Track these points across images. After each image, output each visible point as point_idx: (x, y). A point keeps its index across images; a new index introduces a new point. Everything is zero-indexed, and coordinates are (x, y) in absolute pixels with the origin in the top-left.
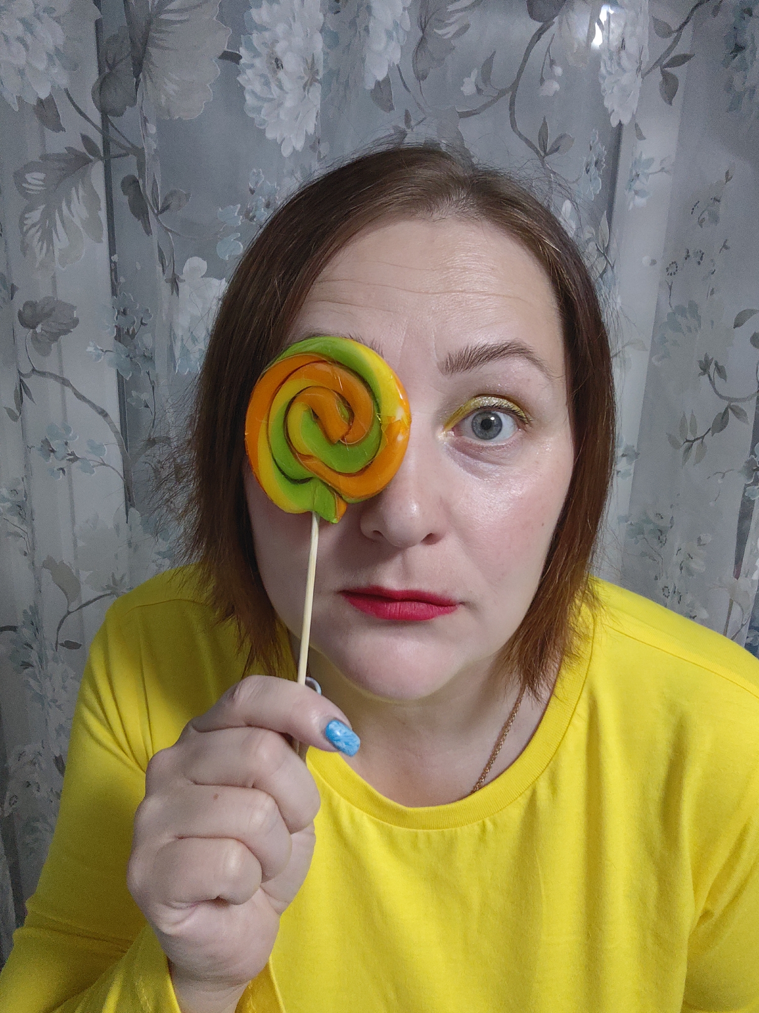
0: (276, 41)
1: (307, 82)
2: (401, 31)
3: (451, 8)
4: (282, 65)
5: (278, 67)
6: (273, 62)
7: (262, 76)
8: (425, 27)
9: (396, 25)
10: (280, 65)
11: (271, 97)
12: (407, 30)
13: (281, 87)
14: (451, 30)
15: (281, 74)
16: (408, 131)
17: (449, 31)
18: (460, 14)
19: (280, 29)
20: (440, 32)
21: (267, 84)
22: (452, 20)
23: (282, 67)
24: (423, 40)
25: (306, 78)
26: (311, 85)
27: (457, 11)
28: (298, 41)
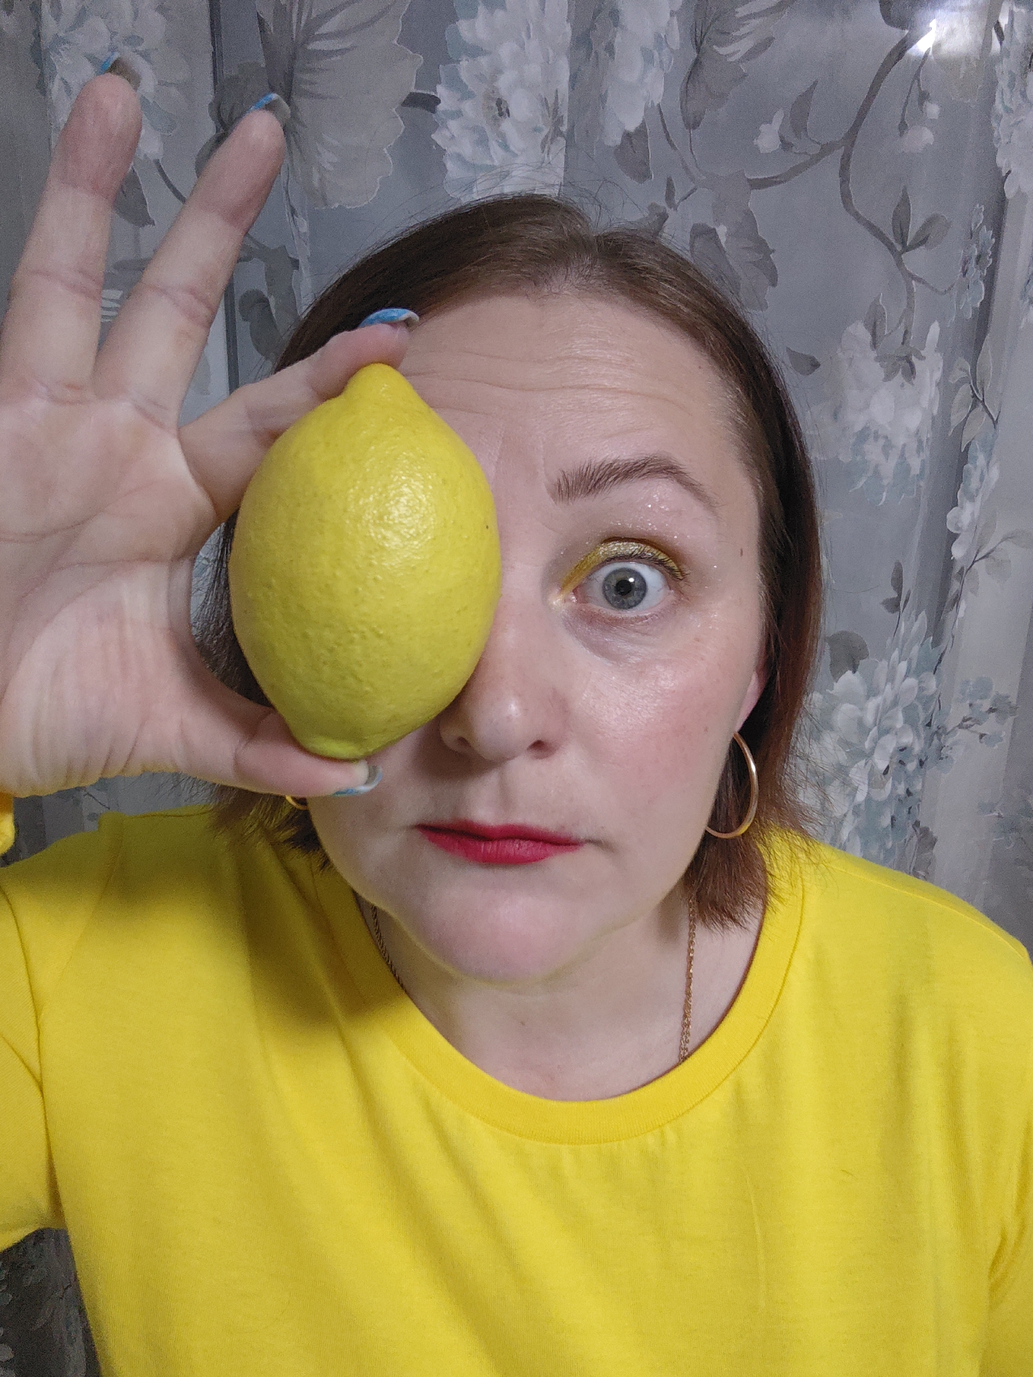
0: (497, 71)
1: (547, 136)
2: (666, 50)
3: (742, 11)
4: (508, 111)
5: (501, 114)
6: (494, 105)
7: (475, 129)
8: (701, 43)
9: (660, 41)
10: (504, 110)
11: (488, 162)
12: (674, 48)
13: (505, 146)
14: (743, 46)
15: (506, 125)
16: (670, 211)
17: (738, 49)
18: (755, 22)
19: (505, 51)
20: (723, 51)
21: (482, 141)
22: (744, 30)
23: (509, 113)
24: (697, 63)
25: (546, 131)
26: (552, 140)
27: (750, 17)
28: (533, 70)
